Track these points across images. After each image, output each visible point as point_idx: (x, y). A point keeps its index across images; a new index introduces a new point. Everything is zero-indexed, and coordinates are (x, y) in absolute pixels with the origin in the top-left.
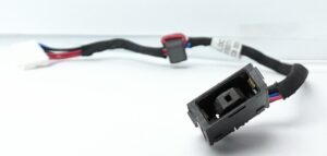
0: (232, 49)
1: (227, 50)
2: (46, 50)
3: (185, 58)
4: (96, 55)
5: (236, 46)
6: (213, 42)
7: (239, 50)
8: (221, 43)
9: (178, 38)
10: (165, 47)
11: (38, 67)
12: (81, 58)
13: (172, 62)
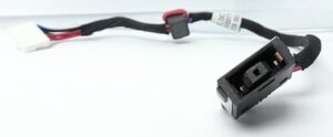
0: (232, 22)
1: (227, 23)
2: (46, 31)
3: (187, 33)
4: (96, 34)
5: (236, 19)
6: (214, 17)
7: (239, 23)
8: (222, 17)
9: (179, 14)
10: (167, 23)
11: (38, 49)
12: (80, 37)
13: (175, 37)
